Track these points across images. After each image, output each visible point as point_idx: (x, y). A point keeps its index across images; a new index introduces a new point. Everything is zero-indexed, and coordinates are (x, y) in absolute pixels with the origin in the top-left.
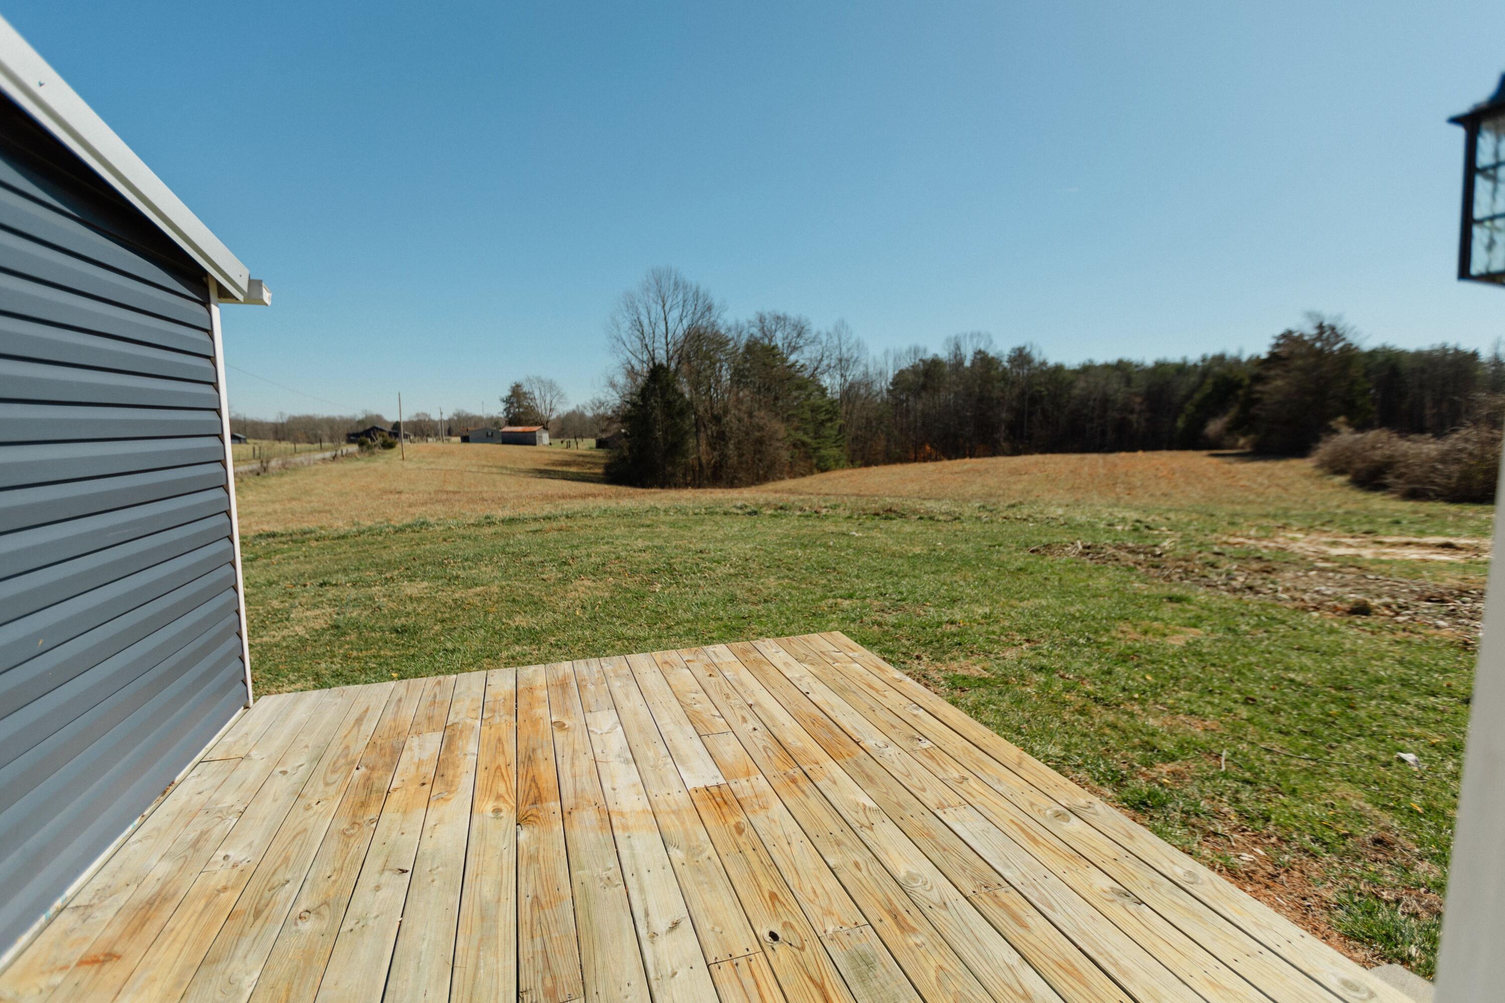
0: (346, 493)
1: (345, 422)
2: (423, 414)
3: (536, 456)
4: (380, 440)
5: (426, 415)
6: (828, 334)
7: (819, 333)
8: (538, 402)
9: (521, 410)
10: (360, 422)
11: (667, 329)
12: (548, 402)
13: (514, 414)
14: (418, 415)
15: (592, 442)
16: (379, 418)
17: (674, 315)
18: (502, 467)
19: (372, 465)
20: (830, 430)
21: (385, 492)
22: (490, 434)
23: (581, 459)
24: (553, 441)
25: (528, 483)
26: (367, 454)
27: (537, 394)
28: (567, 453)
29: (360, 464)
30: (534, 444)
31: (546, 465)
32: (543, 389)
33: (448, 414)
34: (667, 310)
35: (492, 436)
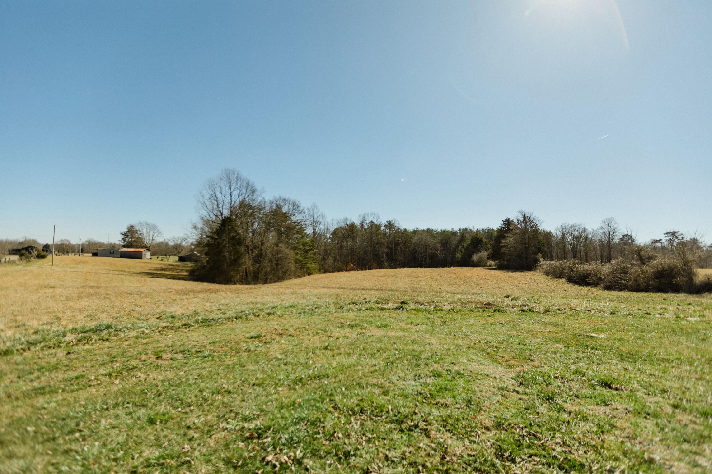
0: (7, 288)
1: (11, 243)
2: (66, 240)
3: (143, 265)
4: (36, 253)
5: (68, 241)
6: (308, 209)
7: (304, 208)
8: (145, 235)
9: (133, 240)
10: (20, 243)
11: (231, 200)
12: (151, 235)
13: (128, 242)
14: (62, 240)
15: (177, 258)
16: (34, 241)
17: (236, 193)
18: (121, 271)
19: (29, 268)
20: (310, 255)
21: (41, 287)
22: (112, 252)
23: (171, 267)
24: (153, 257)
25: (145, 281)
26: (25, 262)
27: (145, 231)
28: (160, 264)
29: (19, 268)
30: (141, 258)
31: (150, 270)
32: (148, 229)
33: (84, 241)
34: (232, 190)
35: (113, 253)
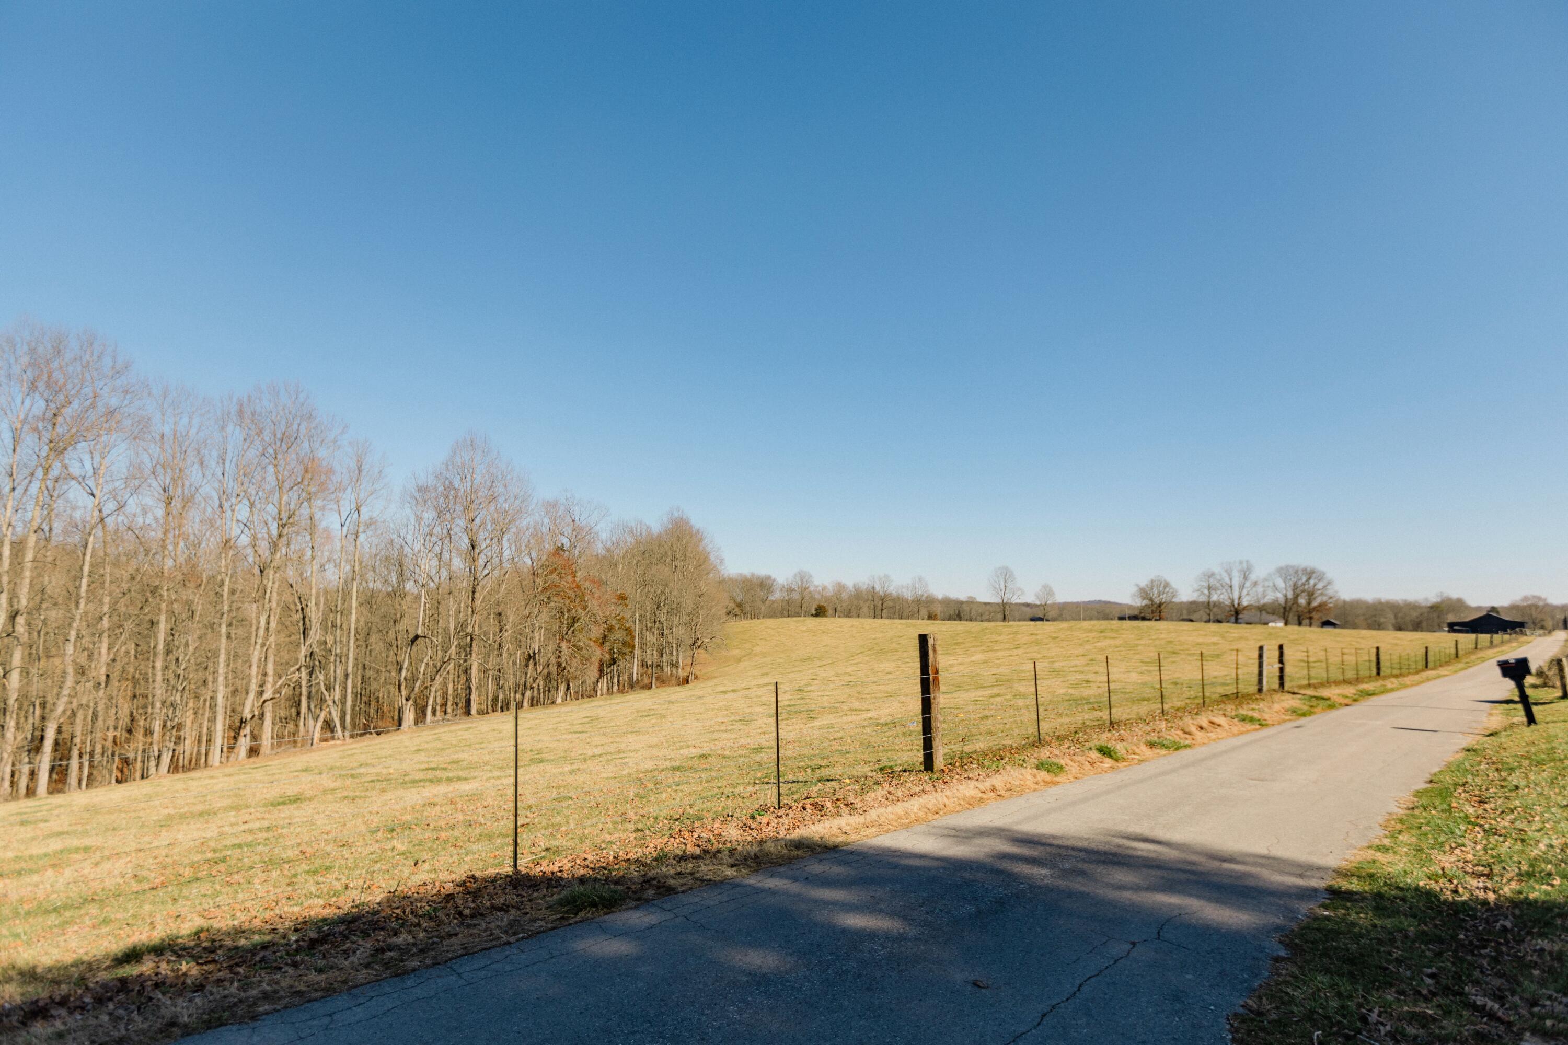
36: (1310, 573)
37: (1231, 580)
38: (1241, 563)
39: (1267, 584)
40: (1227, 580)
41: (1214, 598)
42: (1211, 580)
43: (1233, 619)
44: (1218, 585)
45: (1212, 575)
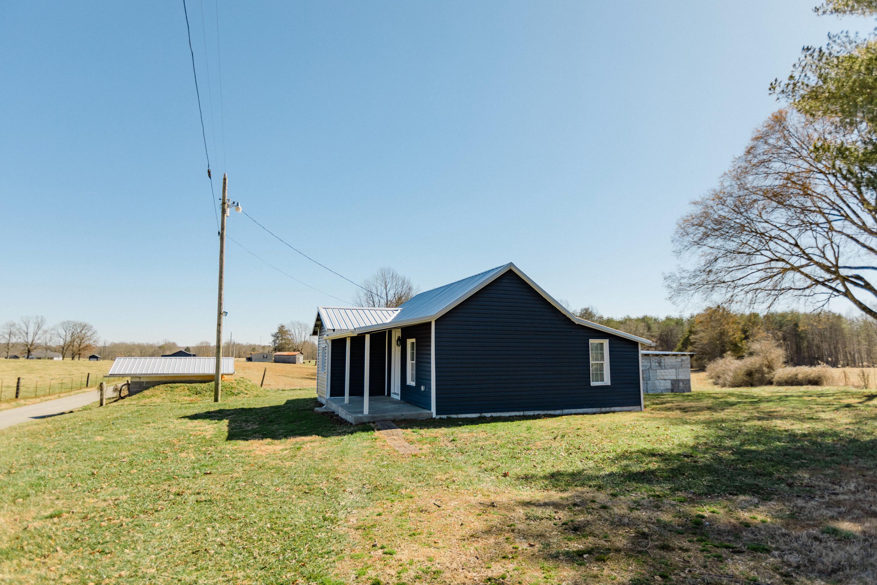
3: (299, 370)
8: (297, 336)
9: (284, 342)
12: (303, 336)
13: (279, 344)
22: (265, 356)
24: (305, 361)
27: (296, 332)
28: (315, 369)
30: (295, 363)
31: (307, 375)
32: (300, 329)
34: (388, 290)
35: (267, 357)
36: (84, 326)
37: (27, 328)
38: (37, 317)
39: (53, 332)
40: (25, 329)
41: (14, 340)
42: (12, 328)
43: (26, 355)
44: (17, 332)
45: (14, 325)
